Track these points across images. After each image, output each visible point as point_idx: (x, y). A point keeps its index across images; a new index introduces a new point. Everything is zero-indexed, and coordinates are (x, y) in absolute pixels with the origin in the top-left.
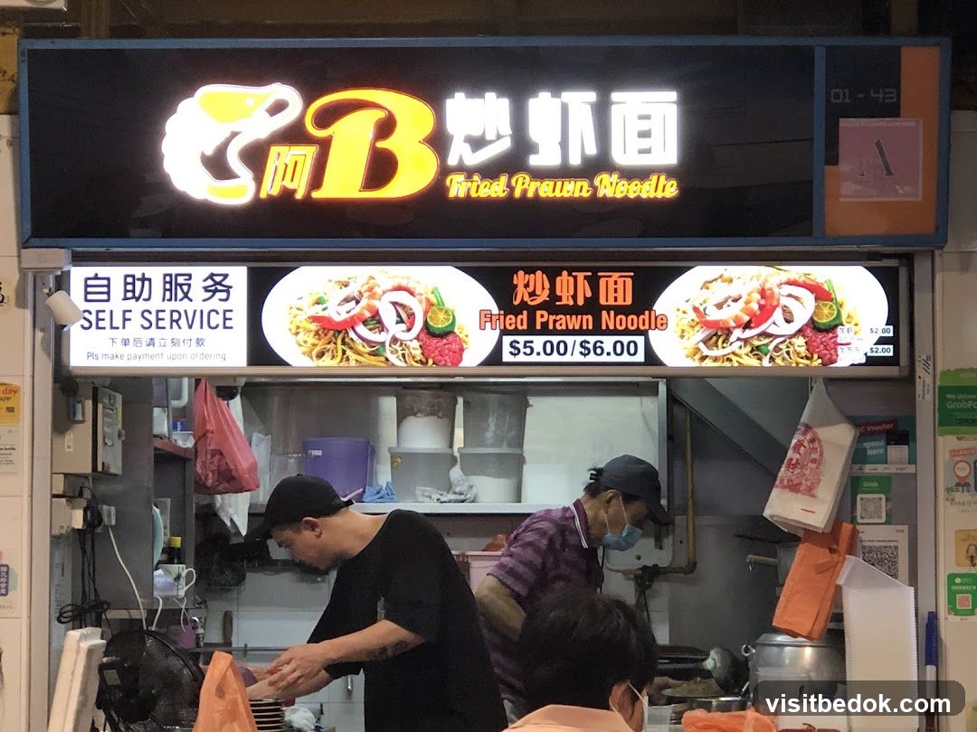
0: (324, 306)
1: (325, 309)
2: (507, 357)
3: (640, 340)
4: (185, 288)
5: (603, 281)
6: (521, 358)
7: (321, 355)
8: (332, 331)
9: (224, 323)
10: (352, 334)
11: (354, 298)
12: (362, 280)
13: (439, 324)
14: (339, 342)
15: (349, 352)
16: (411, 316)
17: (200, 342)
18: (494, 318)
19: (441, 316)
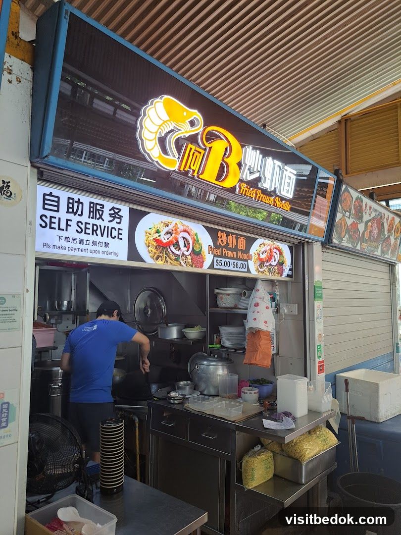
0: (159, 234)
1: (159, 236)
2: (215, 266)
3: (246, 263)
4: (101, 212)
5: (239, 239)
6: (219, 267)
7: (157, 258)
8: (162, 247)
9: (118, 236)
10: (169, 250)
11: (170, 233)
12: (173, 224)
13: (197, 250)
14: (164, 253)
15: (167, 258)
16: (189, 244)
17: (107, 245)
18: (213, 249)
19: (198, 246)
